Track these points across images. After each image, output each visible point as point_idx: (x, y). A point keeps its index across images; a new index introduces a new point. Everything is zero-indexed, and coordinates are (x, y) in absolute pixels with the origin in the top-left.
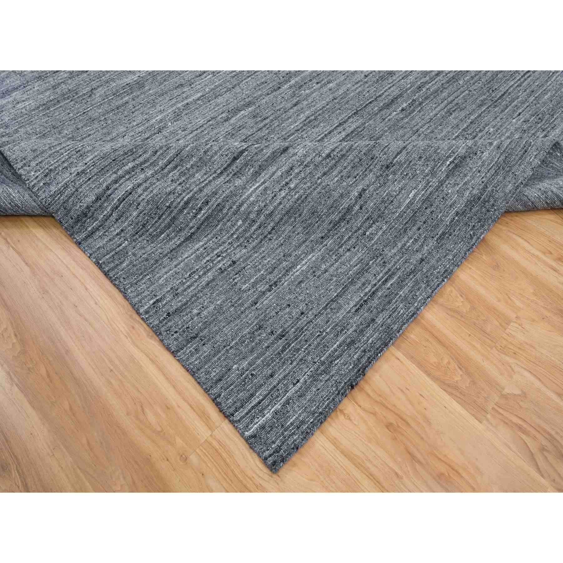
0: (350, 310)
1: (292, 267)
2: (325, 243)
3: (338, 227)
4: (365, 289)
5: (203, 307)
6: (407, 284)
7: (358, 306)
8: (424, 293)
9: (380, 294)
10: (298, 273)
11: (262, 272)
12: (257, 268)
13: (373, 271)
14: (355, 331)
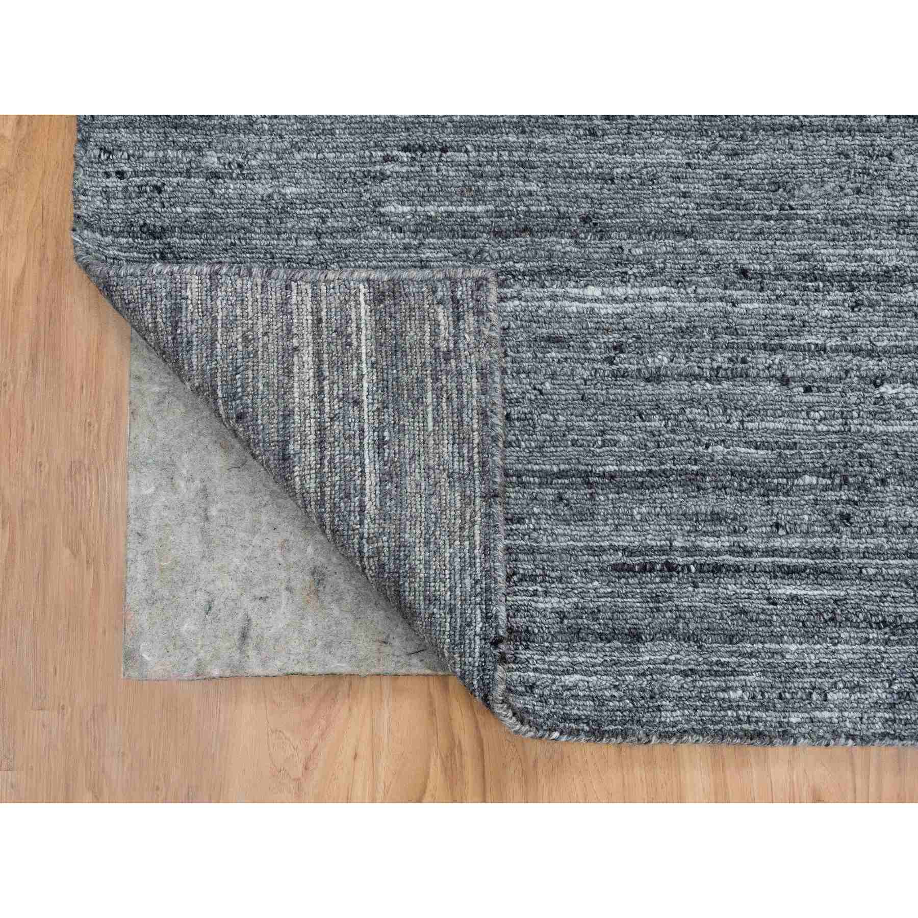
0: (603, 550)
1: (576, 273)
2: (737, 294)
3: (817, 290)
4: (706, 533)
5: (240, 166)
6: (836, 641)
7: (637, 560)
8: (855, 715)
9: (731, 588)
10: (574, 307)
11: (480, 208)
12: (480, 183)
13: (782, 508)
14: (562, 615)
